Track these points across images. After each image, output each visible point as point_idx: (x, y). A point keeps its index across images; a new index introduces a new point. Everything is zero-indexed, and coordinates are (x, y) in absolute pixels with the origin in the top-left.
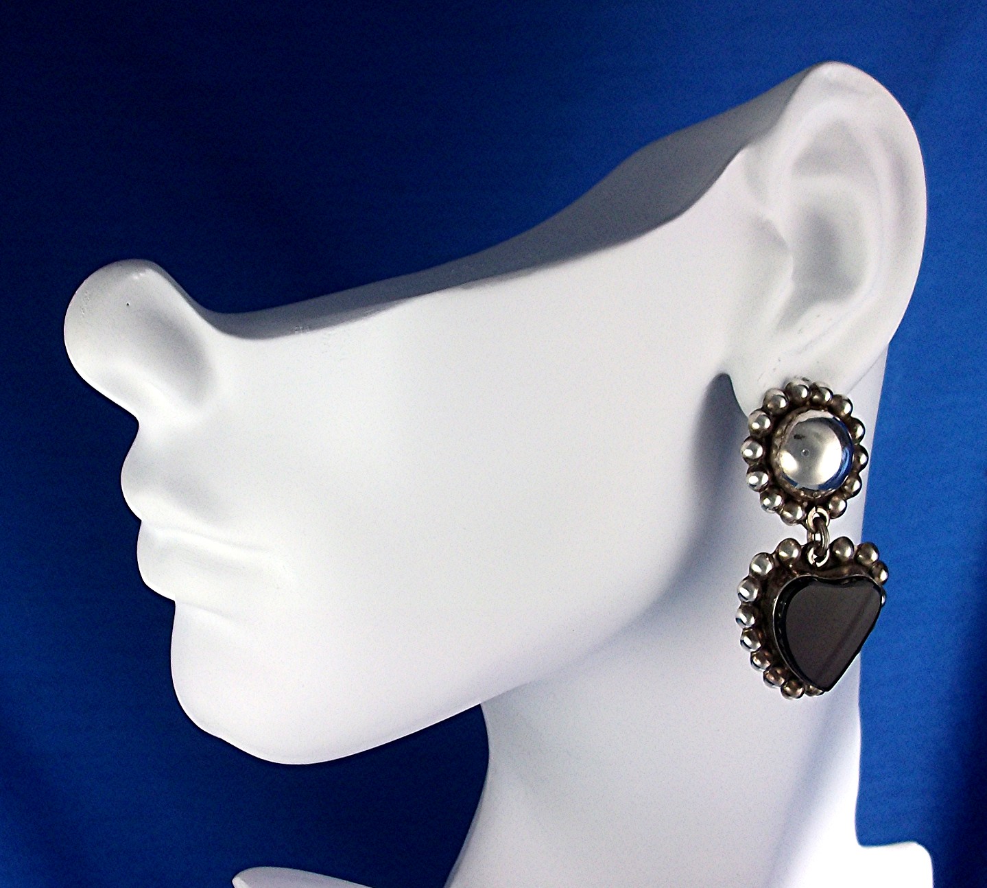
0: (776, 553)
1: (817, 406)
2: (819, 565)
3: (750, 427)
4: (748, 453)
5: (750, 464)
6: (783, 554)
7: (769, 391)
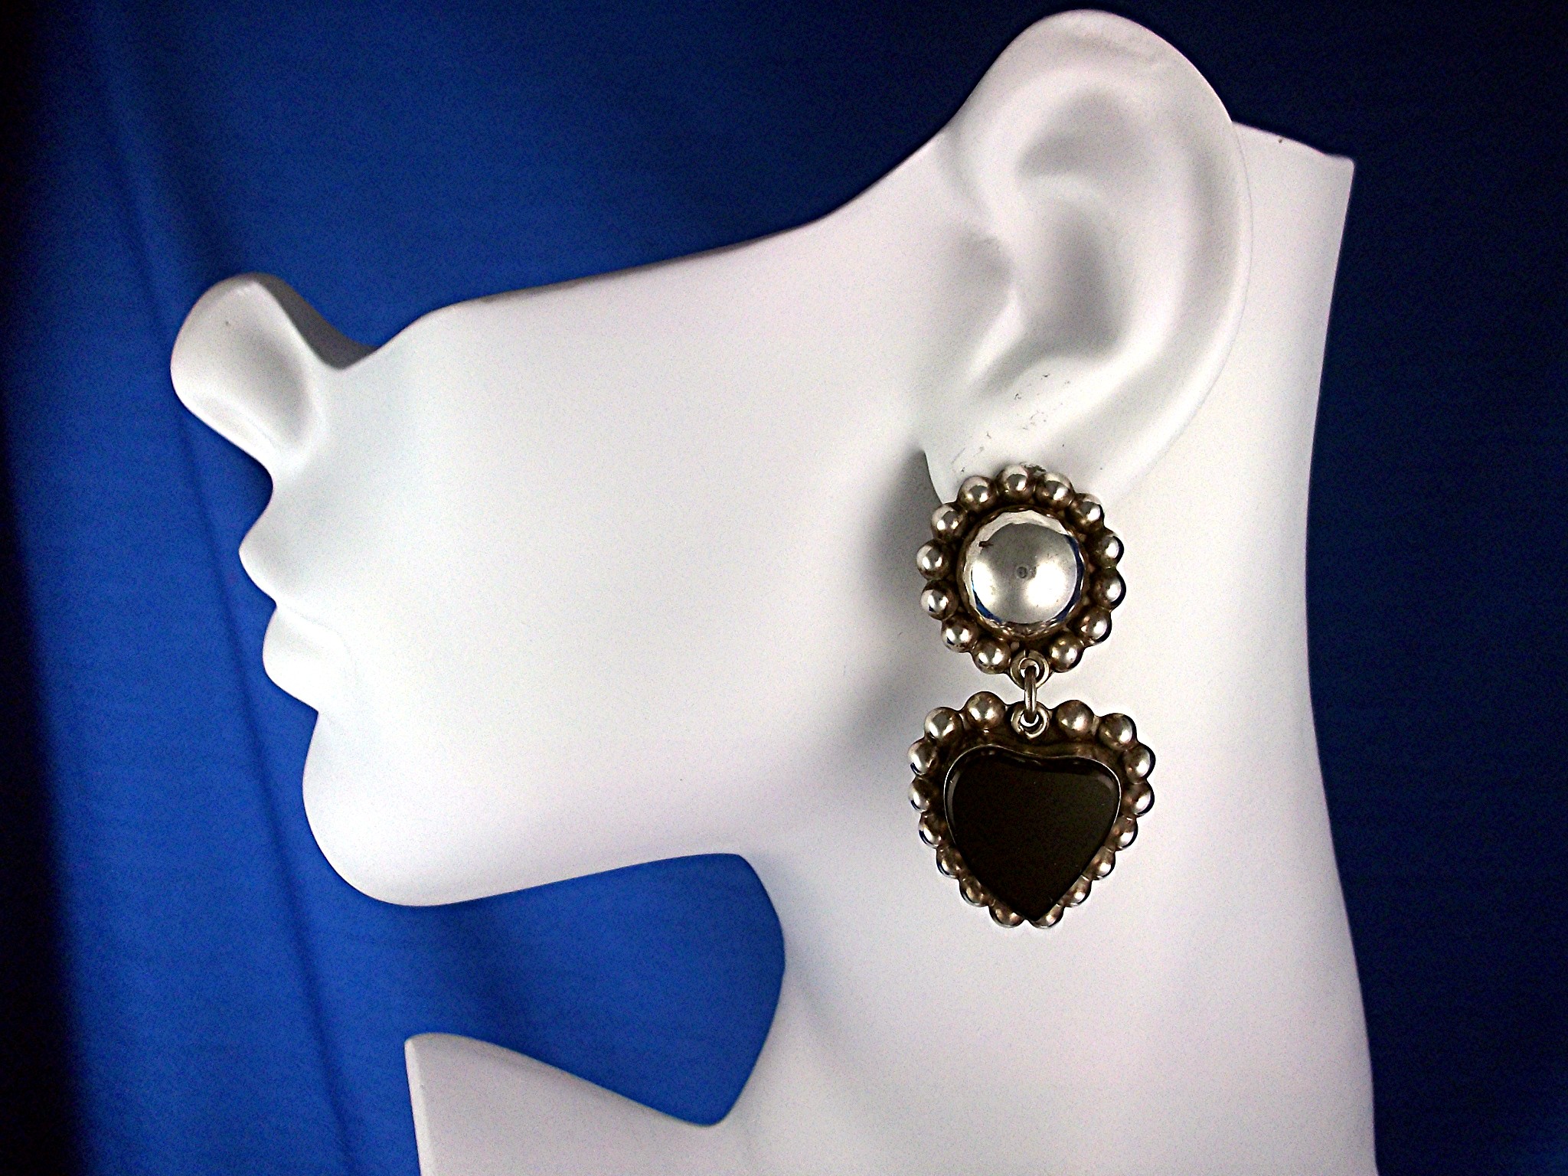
0: (965, 711)
1: (1043, 506)
2: (1031, 736)
3: (933, 528)
4: (926, 563)
5: (928, 579)
6: (976, 713)
7: (967, 479)
